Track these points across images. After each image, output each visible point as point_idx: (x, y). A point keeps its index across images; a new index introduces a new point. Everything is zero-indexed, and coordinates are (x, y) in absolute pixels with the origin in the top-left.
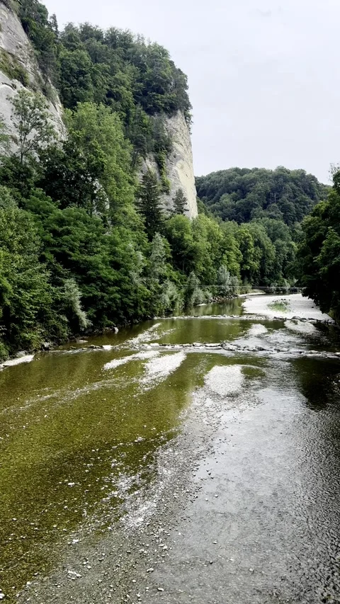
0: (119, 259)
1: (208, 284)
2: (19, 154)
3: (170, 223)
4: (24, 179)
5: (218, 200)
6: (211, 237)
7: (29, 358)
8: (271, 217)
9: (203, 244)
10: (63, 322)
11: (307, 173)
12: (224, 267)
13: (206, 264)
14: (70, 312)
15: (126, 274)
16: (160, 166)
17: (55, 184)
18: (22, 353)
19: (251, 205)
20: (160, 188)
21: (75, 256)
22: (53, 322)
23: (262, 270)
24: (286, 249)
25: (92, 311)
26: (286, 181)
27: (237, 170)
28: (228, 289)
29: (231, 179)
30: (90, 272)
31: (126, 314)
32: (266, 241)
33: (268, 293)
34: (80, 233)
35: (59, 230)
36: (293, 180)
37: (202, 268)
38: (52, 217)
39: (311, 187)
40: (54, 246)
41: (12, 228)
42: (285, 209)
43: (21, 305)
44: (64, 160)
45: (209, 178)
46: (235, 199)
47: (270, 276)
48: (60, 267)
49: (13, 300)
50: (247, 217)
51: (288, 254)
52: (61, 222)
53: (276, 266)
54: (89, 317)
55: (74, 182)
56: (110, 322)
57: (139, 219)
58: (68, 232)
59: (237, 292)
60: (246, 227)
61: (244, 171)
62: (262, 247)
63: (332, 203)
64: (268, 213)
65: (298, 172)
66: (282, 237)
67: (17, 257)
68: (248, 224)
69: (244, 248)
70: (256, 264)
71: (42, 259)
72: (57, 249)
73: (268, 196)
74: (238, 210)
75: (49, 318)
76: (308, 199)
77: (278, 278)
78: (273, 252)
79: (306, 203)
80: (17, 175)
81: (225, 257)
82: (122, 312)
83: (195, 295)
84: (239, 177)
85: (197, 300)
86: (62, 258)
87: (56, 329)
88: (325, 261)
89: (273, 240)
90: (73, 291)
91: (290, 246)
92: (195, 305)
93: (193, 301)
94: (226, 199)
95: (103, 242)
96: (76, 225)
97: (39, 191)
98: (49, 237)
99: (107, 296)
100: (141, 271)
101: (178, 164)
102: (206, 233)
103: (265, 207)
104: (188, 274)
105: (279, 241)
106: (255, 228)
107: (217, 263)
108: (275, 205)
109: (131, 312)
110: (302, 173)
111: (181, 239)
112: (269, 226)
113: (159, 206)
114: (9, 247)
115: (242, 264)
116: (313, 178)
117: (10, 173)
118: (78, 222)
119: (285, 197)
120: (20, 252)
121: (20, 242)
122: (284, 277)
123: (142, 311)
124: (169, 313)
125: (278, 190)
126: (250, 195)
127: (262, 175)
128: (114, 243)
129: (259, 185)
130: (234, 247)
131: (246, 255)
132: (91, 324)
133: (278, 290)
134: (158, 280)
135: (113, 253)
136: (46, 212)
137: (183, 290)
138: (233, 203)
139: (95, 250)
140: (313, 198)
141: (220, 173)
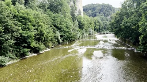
0: (68, 26)
1: (87, 32)
2: (43, 1)
3: (77, 17)
4: (44, 7)
5: (88, 11)
6: (87, 21)
7: (49, 50)
8: (101, 15)
9: (86, 22)
10: (56, 41)
11: (110, 5)
12: (90, 28)
13: (86, 27)
14: (57, 39)
15: (70, 30)
16: (74, 4)
17: (52, 8)
18: (48, 48)
19: (96, 13)
20: (75, 9)
21: (58, 25)
22: (54, 41)
23: (99, 29)
24: (105, 23)
25: (62, 39)
26: (104, 6)
27: (92, 4)
28: (92, 33)
29: (91, 6)
30: (62, 29)
31: (69, 39)
32: (100, 21)
33: (101, 34)
34: (59, 20)
35: (54, 19)
36: (106, 6)
37: (86, 28)
38: (52, 16)
39: (111, 8)
40: (53, 23)
41: (44, 19)
42: (104, 13)
43: (48, 37)
44: (54, 2)
45: (85, 6)
46: (92, 11)
47: (101, 30)
48: (55, 28)
49: (46, 36)
50: (95, 16)
51: (106, 25)
52: (54, 17)
53: (103, 27)
54: (62, 40)
55: (56, 8)
56: (66, 41)
57: (70, 17)
58: (56, 20)
59: (94, 34)
60: (95, 18)
61: (94, 4)
62: (99, 23)
63: (122, 11)
64: (100, 14)
65: (107, 4)
66: (104, 20)
67: (46, 26)
68: (96, 17)
69: (95, 23)
70: (98, 27)
71: (51, 26)
72: (54, 24)
73: (100, 10)
74: (93, 14)
75: (53, 40)
76: (110, 11)
77: (103, 30)
78: (102, 24)
79: (110, 12)
80: (43, 6)
81: (91, 25)
82: (68, 39)
83: (84, 35)
84: (93, 6)
85: (85, 36)
86: (55, 26)
87: (55, 43)
88: (123, 25)
89: (102, 21)
90: (58, 34)
91: (106, 22)
92: (84, 37)
93: (84, 36)
94: (90, 11)
95: (64, 22)
96: (58, 18)
97: (49, 10)
98: (52, 21)
99: (66, 35)
100: (73, 29)
101: (79, 3)
102: (86, 20)
103: (99, 13)
104: (82, 30)
105: (103, 21)
106: (97, 18)
107: (89, 27)
108: (102, 12)
109: (71, 39)
110: (109, 5)
111: (80, 21)
112: (101, 18)
113: (75, 13)
114: (44, 23)
115: (95, 27)
116: (111, 6)
117: (41, 6)
118: (59, 17)
119: (104, 10)
120: (47, 25)
121: (46, 22)
122: (105, 30)
123: (73, 39)
124: (78, 39)
125: (103, 9)
126: (96, 10)
127: (99, 5)
128: (66, 22)
129: (98, 8)
130: (93, 23)
131: (96, 25)
132: (62, 42)
133: (103, 33)
134: (76, 31)
135: (66, 25)
136: (51, 15)
137: (81, 34)
138: (92, 12)
139: (62, 24)
140: (111, 11)
141: (88, 5)
